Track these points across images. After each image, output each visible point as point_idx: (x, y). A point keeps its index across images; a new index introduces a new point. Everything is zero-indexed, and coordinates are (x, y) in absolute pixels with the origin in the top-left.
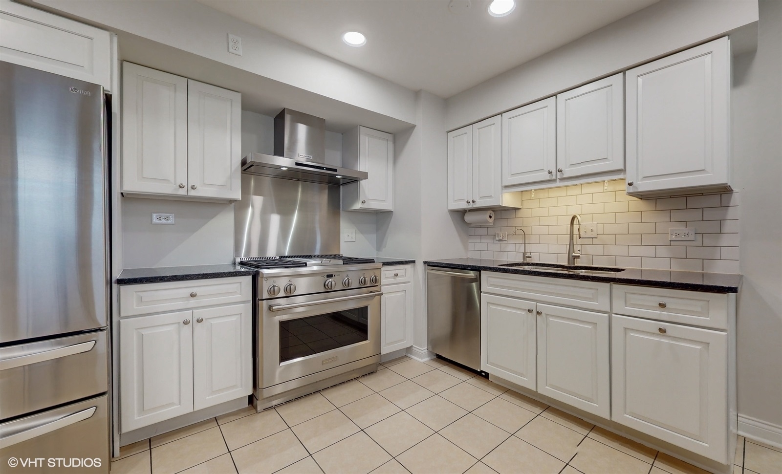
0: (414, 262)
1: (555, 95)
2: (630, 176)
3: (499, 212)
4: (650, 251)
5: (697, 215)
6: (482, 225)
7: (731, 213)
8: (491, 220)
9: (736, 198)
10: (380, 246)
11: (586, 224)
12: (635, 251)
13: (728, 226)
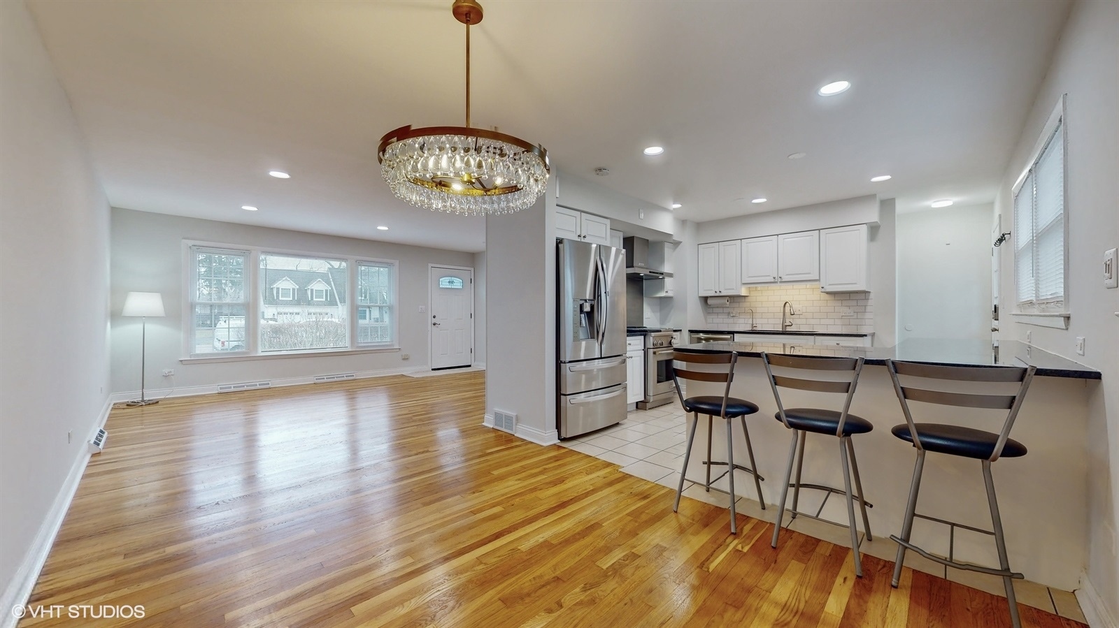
0: (681, 330)
1: (778, 235)
2: (822, 283)
3: (734, 299)
4: (831, 322)
5: (854, 303)
6: (722, 307)
7: (870, 302)
8: (728, 303)
9: (872, 296)
10: (663, 321)
11: (796, 307)
12: (823, 321)
13: (868, 309)
